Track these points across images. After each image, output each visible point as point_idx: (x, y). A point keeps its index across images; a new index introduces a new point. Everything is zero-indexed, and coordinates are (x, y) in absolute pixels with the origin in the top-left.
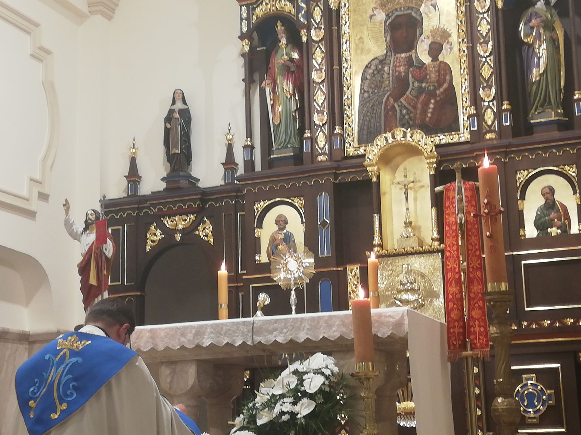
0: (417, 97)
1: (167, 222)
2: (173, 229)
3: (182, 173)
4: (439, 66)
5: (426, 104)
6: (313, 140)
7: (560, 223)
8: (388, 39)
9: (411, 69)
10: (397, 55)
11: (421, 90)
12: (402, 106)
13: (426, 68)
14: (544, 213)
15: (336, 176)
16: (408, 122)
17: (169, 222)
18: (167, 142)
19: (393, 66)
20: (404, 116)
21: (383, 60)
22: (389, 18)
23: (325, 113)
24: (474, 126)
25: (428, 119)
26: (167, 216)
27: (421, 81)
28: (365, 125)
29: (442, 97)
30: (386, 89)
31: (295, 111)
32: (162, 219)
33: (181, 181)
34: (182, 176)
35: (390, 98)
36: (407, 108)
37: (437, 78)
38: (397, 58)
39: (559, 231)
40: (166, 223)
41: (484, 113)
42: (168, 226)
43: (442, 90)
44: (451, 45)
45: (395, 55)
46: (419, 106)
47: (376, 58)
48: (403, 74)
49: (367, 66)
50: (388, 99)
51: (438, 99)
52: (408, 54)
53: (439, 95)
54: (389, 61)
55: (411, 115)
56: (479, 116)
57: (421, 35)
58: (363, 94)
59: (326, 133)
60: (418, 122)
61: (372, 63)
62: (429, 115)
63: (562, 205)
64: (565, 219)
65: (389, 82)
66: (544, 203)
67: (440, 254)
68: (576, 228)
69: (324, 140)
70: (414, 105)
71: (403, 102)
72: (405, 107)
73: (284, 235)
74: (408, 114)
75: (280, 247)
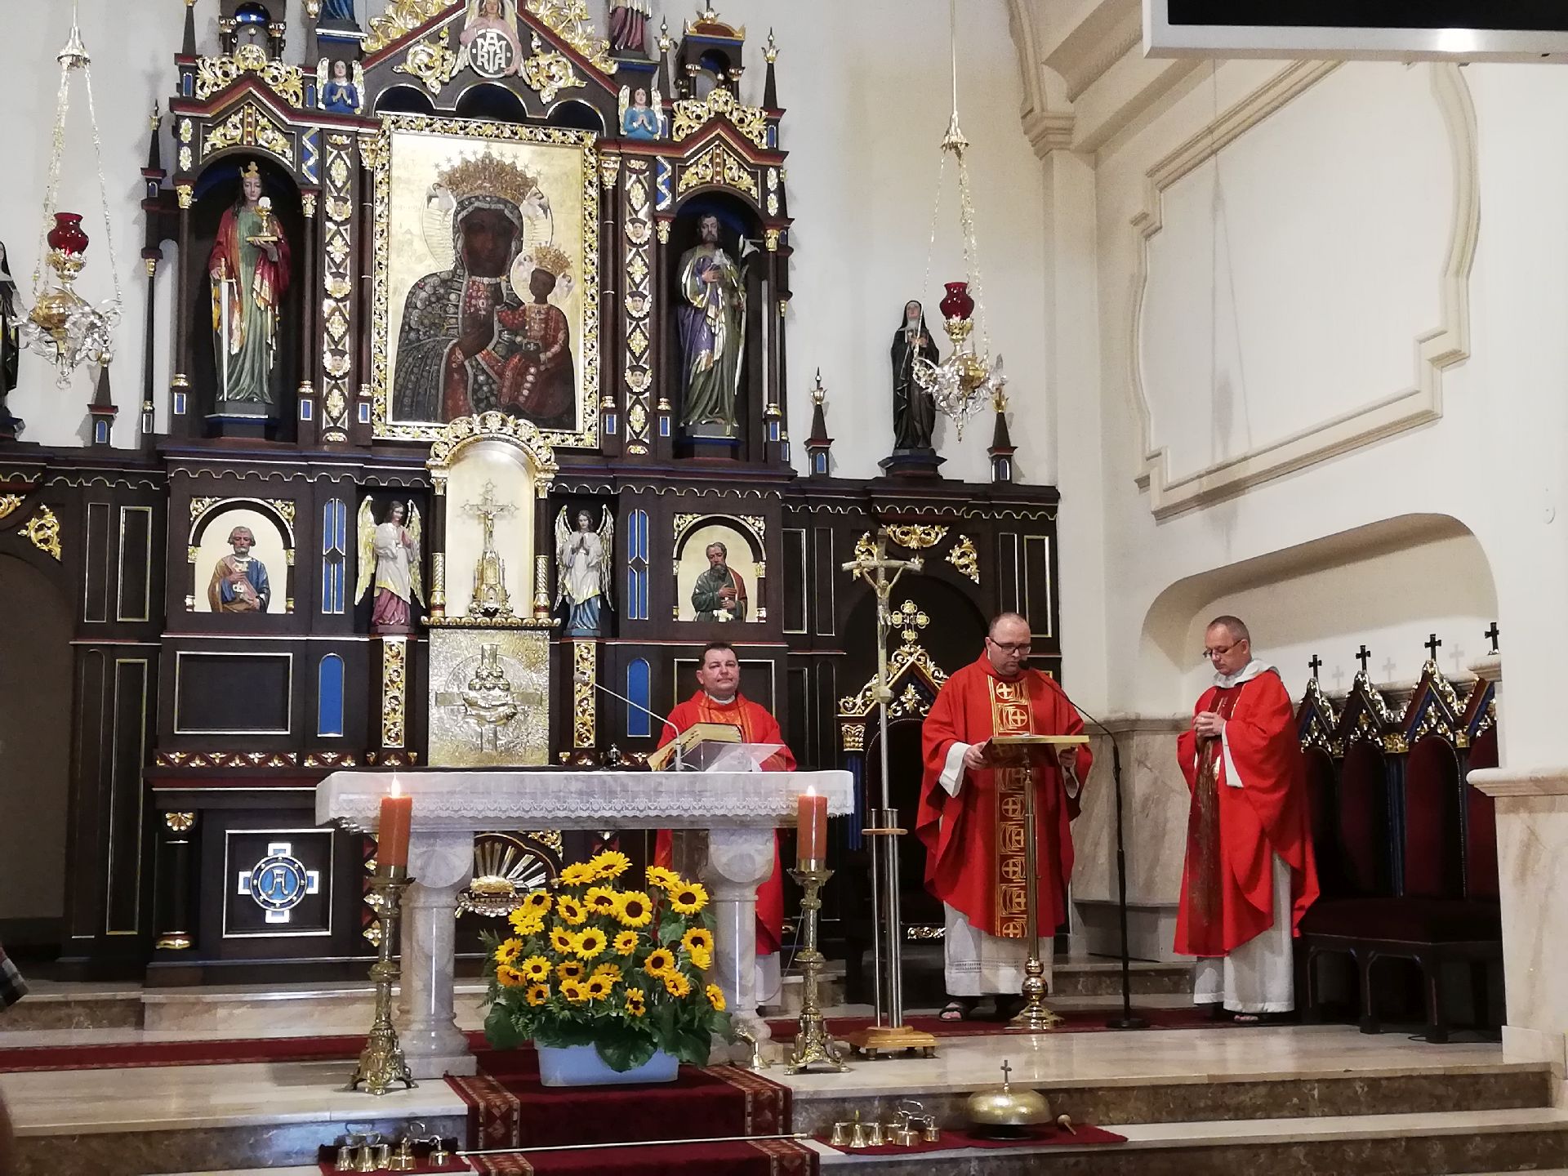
0: (506, 358)
4: (547, 313)
5: (521, 373)
6: (320, 402)
7: (733, 603)
8: (459, 245)
9: (498, 307)
10: (473, 277)
11: (512, 348)
12: (478, 368)
13: (524, 311)
14: (708, 585)
15: (361, 474)
16: (487, 398)
19: (466, 296)
20: (481, 386)
21: (448, 280)
22: (463, 210)
23: (346, 357)
24: (609, 428)
25: (522, 399)
27: (514, 332)
28: (407, 388)
29: (549, 367)
30: (452, 332)
31: (272, 336)
35: (457, 349)
36: (487, 374)
37: (543, 332)
38: (474, 282)
39: (730, 617)
41: (629, 411)
43: (549, 354)
44: (569, 282)
45: (470, 277)
46: (508, 374)
47: (435, 274)
48: (483, 313)
49: (417, 284)
50: (452, 351)
51: (542, 368)
52: (493, 281)
53: (544, 363)
54: (459, 285)
55: (493, 386)
56: (621, 413)
57: (519, 251)
58: (408, 333)
59: (346, 392)
60: (505, 400)
61: (426, 281)
62: (526, 392)
63: (736, 574)
64: (739, 599)
65: (456, 320)
66: (710, 568)
67: (547, 633)
68: (755, 614)
69: (341, 404)
70: (499, 371)
71: (480, 359)
72: (484, 372)
73: (247, 565)
74: (487, 383)
75: (238, 585)
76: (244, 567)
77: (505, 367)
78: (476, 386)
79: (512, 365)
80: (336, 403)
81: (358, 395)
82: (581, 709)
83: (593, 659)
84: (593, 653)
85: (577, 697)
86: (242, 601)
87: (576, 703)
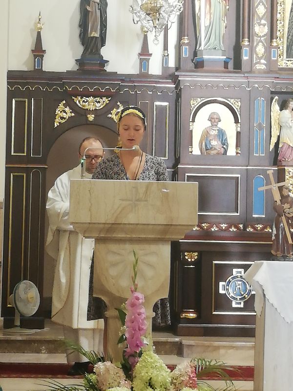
1: (79, 101)
2: (85, 109)
6: (252, 49)
23: (266, 26)
26: (79, 96)
32: (73, 98)
42: (79, 105)
59: (265, 44)
69: (263, 50)
76: (216, 132)
80: (260, 49)
81: (271, 45)
86: (215, 149)
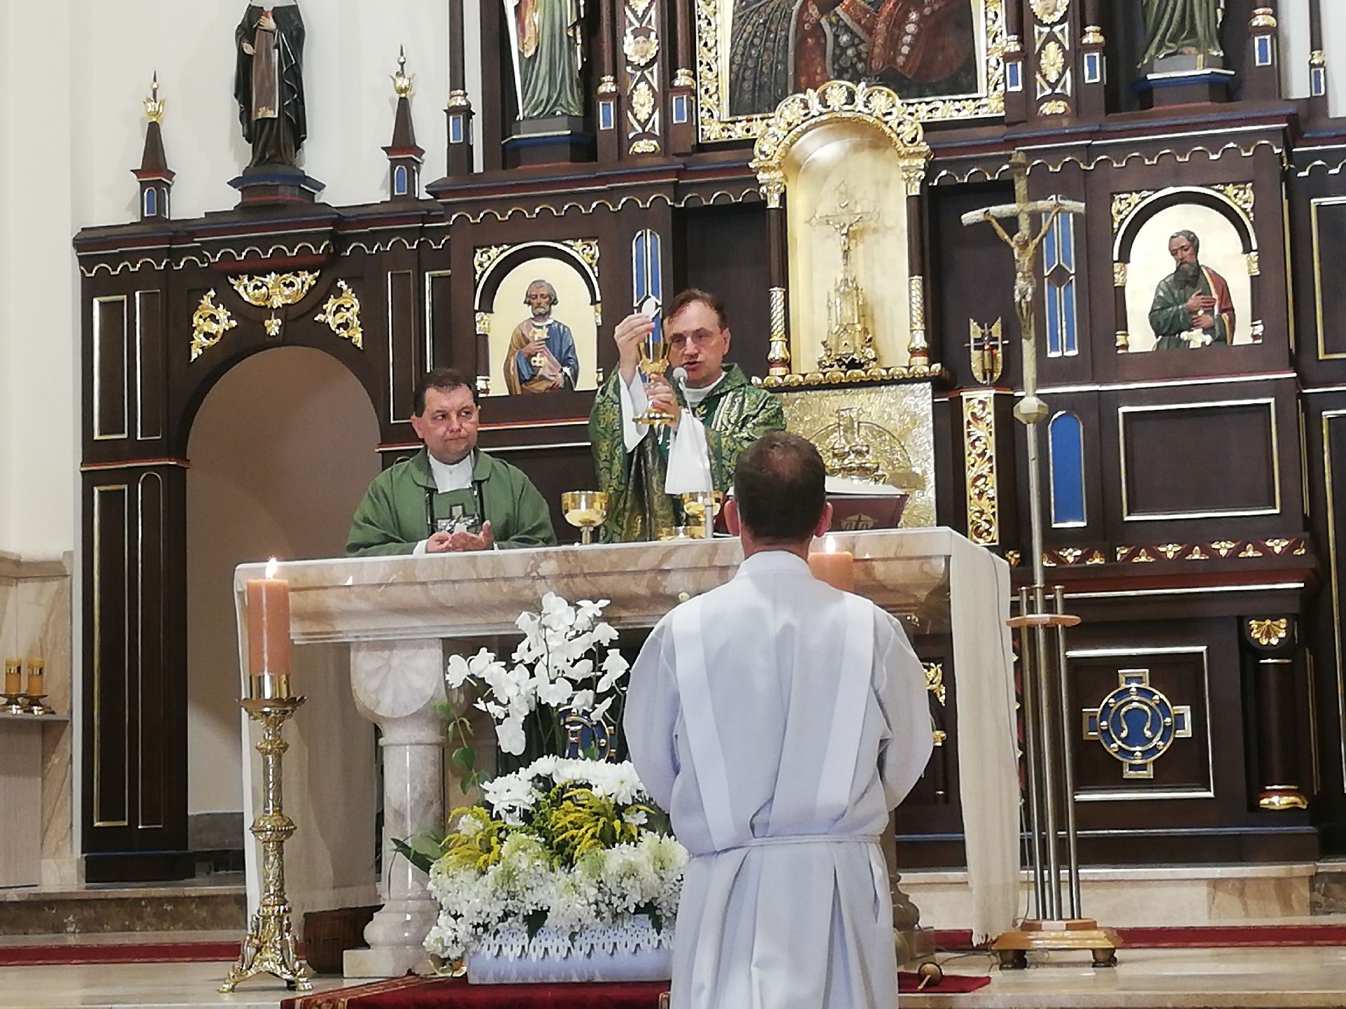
1: (245, 288)
2: (260, 307)
3: (282, 169)
5: (898, 22)
6: (622, 101)
7: (1211, 319)
12: (839, 26)
14: (1173, 295)
15: (678, 192)
16: (853, 66)
17: (250, 290)
18: (243, 90)
20: (844, 50)
23: (653, 35)
24: (1014, 83)
25: (901, 60)
26: (242, 274)
28: (747, 67)
29: (936, 8)
31: (574, 26)
32: (232, 281)
33: (281, 189)
34: (285, 177)
36: (852, 32)
39: (1208, 339)
40: (241, 290)
41: (1040, 52)
42: (246, 298)
46: (881, 27)
50: (804, 7)
51: (927, 11)
55: (862, 47)
56: (1027, 58)
59: (655, 85)
60: (877, 64)
62: (905, 50)
63: (1215, 275)
64: (1222, 311)
66: (1175, 269)
67: (928, 384)
68: (1245, 333)
69: (650, 101)
70: (869, 25)
71: (842, 14)
72: (847, 29)
73: (547, 330)
74: (853, 45)
75: (537, 359)
76: (543, 334)
77: (875, 17)
78: (838, 52)
79: (885, 14)
80: (643, 101)
81: (672, 86)
82: (977, 491)
83: (991, 418)
84: (990, 407)
85: (970, 475)
86: (543, 378)
87: (969, 482)
